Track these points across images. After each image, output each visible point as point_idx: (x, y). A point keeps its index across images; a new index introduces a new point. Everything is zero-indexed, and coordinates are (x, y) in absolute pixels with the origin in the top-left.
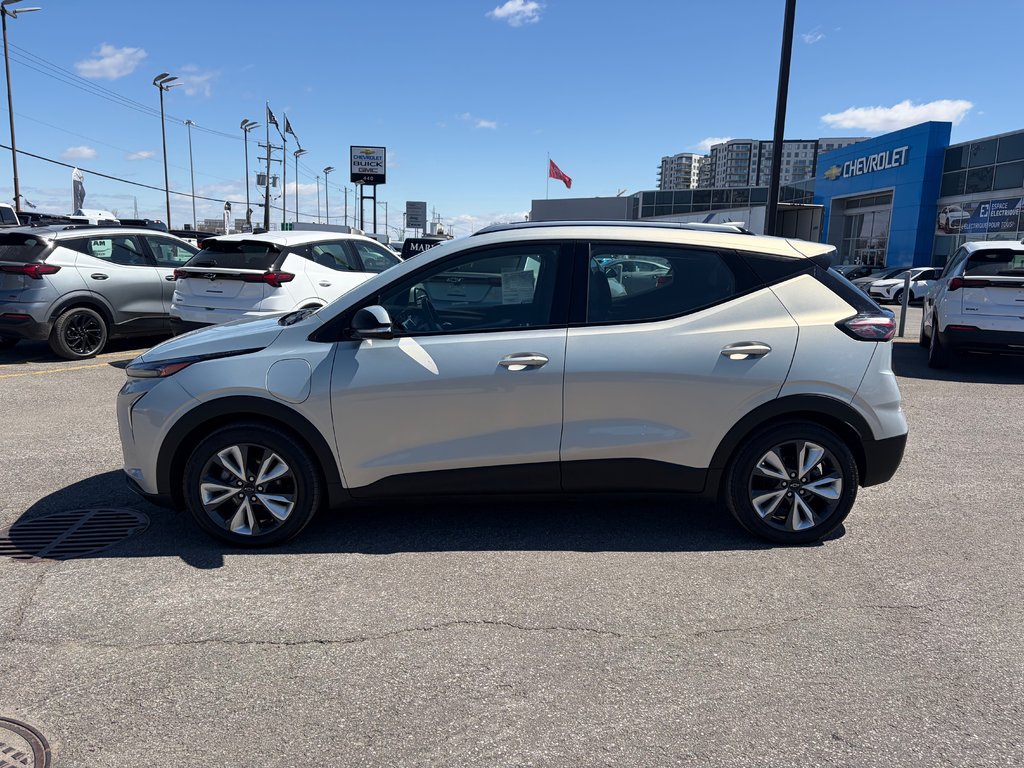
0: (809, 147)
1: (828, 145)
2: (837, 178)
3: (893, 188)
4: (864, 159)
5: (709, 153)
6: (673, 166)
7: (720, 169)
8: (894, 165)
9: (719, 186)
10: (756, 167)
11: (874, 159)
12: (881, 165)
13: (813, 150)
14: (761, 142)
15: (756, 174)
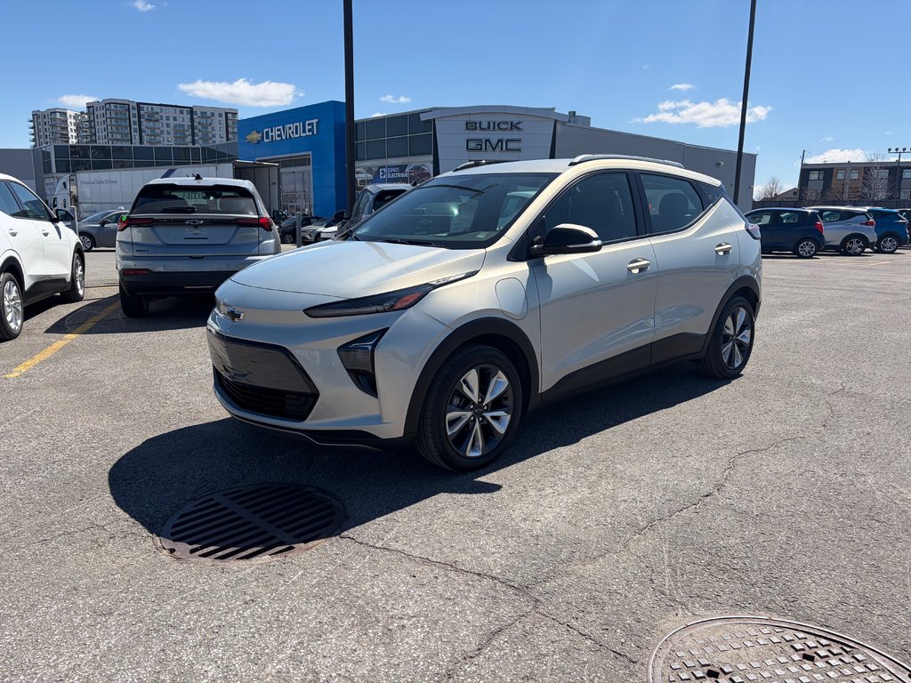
0: (185, 112)
1: (202, 113)
2: (259, 142)
3: (310, 153)
4: (281, 127)
5: (85, 110)
6: (46, 120)
7: (100, 127)
8: (308, 134)
9: (101, 142)
10: (137, 127)
11: (290, 128)
12: (297, 133)
13: (189, 116)
14: (138, 104)
15: (138, 133)
